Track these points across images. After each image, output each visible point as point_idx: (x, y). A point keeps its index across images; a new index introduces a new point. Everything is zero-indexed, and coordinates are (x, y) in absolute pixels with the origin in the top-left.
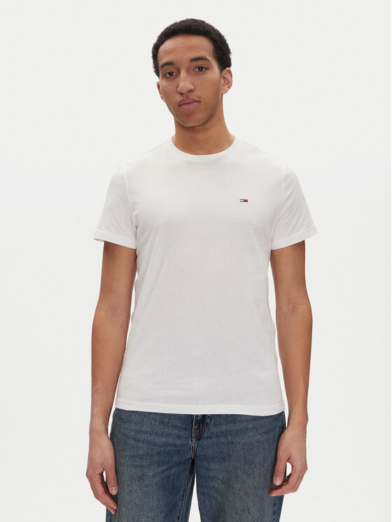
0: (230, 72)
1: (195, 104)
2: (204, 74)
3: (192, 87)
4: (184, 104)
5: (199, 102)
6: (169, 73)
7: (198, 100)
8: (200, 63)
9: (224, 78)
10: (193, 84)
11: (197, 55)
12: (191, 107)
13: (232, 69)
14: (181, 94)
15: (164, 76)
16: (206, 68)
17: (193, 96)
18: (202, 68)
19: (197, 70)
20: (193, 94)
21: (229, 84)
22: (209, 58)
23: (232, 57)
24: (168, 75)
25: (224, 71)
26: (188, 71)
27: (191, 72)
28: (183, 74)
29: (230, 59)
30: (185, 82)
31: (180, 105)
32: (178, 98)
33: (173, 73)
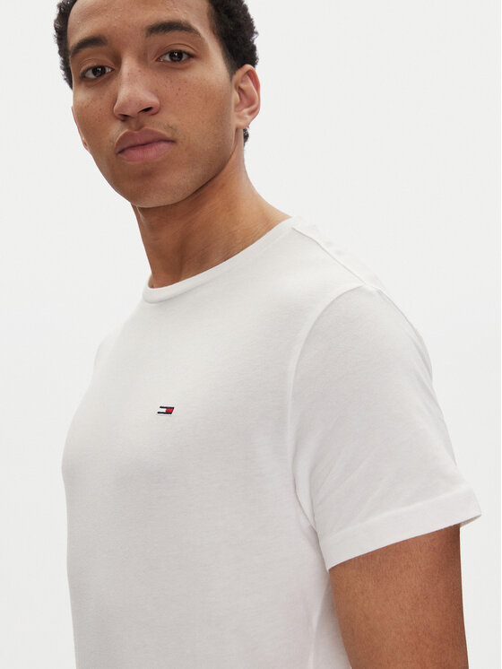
0: (252, 76)
1: (163, 146)
2: (183, 69)
3: (151, 100)
4: (133, 147)
5: (172, 141)
6: (95, 70)
7: (168, 135)
8: (175, 40)
9: (240, 90)
10: (156, 93)
11: (165, 15)
12: (152, 153)
13: (259, 70)
14: (125, 118)
15: (83, 78)
16: (190, 56)
17: (157, 125)
18: (180, 54)
19: (167, 58)
20: (156, 119)
21: (250, 103)
22: (197, 26)
23: (258, 42)
24: (90, 75)
25: (240, 73)
26: (142, 58)
27: (151, 61)
28: (129, 65)
29: (254, 48)
30: (133, 85)
31: (122, 151)
32: (117, 131)
33: (103, 68)
